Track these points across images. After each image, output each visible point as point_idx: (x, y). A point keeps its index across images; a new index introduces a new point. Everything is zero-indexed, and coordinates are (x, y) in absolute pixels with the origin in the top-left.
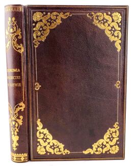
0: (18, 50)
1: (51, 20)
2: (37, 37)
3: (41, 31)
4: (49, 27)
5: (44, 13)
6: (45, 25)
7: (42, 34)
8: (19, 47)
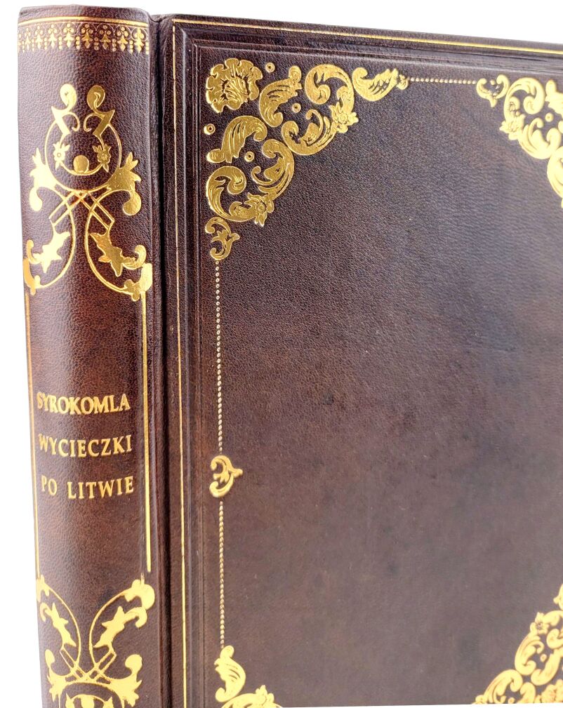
0: (119, 283)
1: (306, 105)
2: (226, 200)
3: (246, 168)
4: (292, 147)
5: (270, 68)
6: (273, 133)
7: (252, 188)
8: (129, 265)
